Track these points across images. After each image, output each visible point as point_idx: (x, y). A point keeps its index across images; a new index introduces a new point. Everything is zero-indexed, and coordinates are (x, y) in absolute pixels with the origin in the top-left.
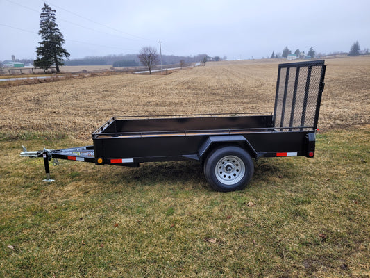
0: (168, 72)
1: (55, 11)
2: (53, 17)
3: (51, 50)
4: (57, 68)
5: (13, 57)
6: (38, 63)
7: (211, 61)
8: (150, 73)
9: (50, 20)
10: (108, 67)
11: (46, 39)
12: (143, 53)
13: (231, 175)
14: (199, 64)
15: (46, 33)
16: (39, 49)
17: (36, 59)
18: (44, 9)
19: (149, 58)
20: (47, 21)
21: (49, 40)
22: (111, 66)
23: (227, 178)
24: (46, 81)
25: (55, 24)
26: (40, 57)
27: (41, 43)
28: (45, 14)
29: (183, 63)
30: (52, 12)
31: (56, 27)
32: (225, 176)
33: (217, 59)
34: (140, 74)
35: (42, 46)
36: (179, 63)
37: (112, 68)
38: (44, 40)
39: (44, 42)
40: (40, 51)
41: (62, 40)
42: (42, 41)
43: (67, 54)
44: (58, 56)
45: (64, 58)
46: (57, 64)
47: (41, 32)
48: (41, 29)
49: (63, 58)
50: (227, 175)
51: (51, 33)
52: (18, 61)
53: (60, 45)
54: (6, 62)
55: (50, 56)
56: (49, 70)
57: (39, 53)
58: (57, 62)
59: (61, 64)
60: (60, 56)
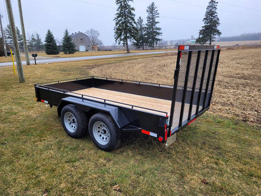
1: (217, 3)
2: (215, 8)
3: (209, 31)
4: (210, 44)
5: (192, 36)
6: (198, 41)
9: (213, 10)
11: (207, 23)
15: (208, 19)
16: (201, 31)
17: (198, 37)
18: (210, 2)
20: (211, 10)
21: (209, 24)
25: (215, 12)
26: (201, 36)
27: (203, 27)
28: (210, 6)
30: (215, 4)
31: (216, 14)
35: (204, 29)
38: (206, 24)
39: (205, 26)
41: (218, 23)
43: (219, 33)
44: (212, 35)
45: (217, 36)
46: (210, 41)
47: (205, 19)
48: (205, 17)
49: (215, 36)
51: (212, 19)
52: (194, 39)
53: (216, 27)
54: (188, 40)
55: (207, 35)
57: (200, 33)
58: (211, 39)
59: (213, 41)
60: (214, 35)
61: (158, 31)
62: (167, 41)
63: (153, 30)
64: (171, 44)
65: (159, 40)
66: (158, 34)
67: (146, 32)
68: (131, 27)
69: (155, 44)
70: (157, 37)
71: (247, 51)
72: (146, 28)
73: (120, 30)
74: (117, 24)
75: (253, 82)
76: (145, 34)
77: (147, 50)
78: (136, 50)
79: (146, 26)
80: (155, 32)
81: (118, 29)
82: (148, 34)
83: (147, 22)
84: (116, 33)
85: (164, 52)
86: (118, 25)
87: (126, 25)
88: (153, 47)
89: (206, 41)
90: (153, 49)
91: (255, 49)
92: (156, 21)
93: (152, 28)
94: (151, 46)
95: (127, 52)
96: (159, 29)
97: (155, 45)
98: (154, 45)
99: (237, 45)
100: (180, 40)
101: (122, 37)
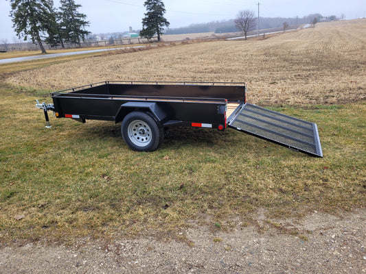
0: (266, 37)
3: (154, 20)
4: (159, 37)
5: (131, 28)
6: (143, 33)
7: (323, 21)
8: (246, 39)
10: (209, 34)
12: (240, 17)
13: (144, 138)
14: (308, 25)
15: (150, 4)
16: (144, 20)
17: (141, 29)
19: (246, 22)
21: (152, 11)
22: (213, 33)
23: (140, 140)
24: (140, 49)
26: (145, 27)
27: (146, 15)
29: (286, 26)
32: (138, 138)
33: (333, 18)
34: (235, 40)
35: (147, 17)
36: (282, 27)
37: (213, 35)
38: (149, 11)
39: (149, 13)
40: (146, 22)
41: (164, 10)
42: (146, 12)
43: (167, 23)
44: (159, 26)
45: (164, 27)
46: (158, 34)
47: (146, 3)
50: (141, 137)
51: (155, 4)
52: (134, 31)
53: (161, 14)
54: (125, 33)
55: (153, 26)
56: (152, 39)
57: (144, 23)
58: (158, 31)
59: (162, 33)
60: (161, 25)
61: (82, 19)
62: (95, 35)
63: (73, 18)
64: (102, 39)
65: (86, 33)
66: (83, 23)
67: (62, 20)
68: (41, 12)
69: (81, 39)
70: (82, 28)
71: (203, 45)
72: (60, 13)
73: (22, 16)
74: (14, 6)
75: (224, 75)
76: (62, 24)
77: (69, 48)
78: (50, 49)
79: (60, 11)
80: (78, 21)
81: (18, 16)
82: (66, 23)
83: (60, 5)
84: (16, 21)
85: (102, 50)
86: (17, 8)
87: (31, 9)
88: (79, 43)
89: (154, 33)
90: (80, 47)
91: (210, 43)
92: (76, 4)
93: (72, 14)
94: (75, 42)
95: (41, 52)
96: (83, 16)
97: (82, 42)
98: (79, 40)
99: (188, 39)
100: (115, 34)
101: (29, 29)
